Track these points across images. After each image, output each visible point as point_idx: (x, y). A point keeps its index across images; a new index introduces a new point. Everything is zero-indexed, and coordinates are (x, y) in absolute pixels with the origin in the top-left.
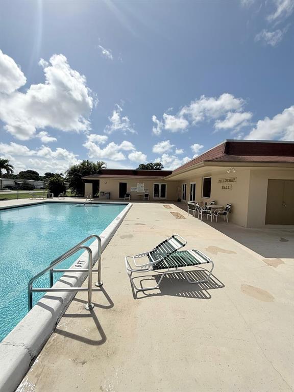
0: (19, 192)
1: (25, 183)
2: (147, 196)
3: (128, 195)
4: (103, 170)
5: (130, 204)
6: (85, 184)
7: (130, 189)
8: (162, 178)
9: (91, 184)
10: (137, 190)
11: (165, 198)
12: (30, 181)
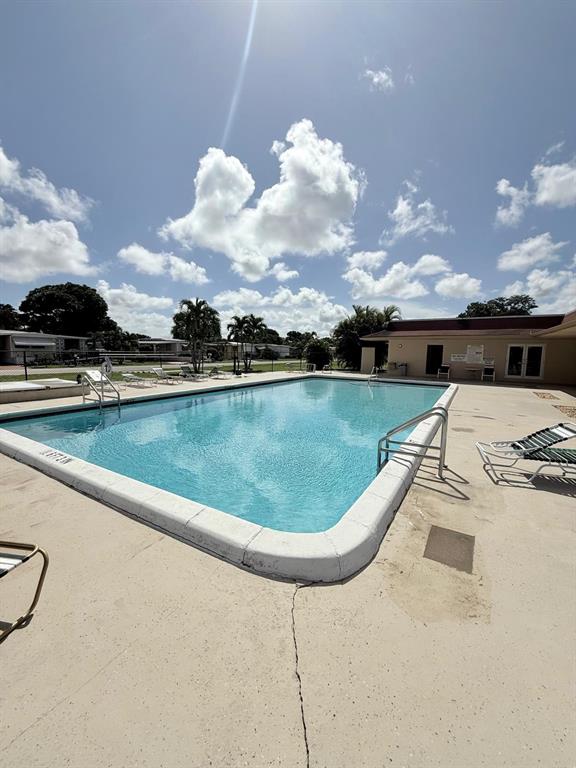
0: (275, 362)
1: (267, 350)
2: (489, 371)
3: (445, 370)
4: (396, 322)
5: (453, 386)
6: (363, 349)
7: (449, 358)
8: (531, 332)
9: (373, 349)
10: (465, 360)
11: (540, 378)
12: (273, 346)
